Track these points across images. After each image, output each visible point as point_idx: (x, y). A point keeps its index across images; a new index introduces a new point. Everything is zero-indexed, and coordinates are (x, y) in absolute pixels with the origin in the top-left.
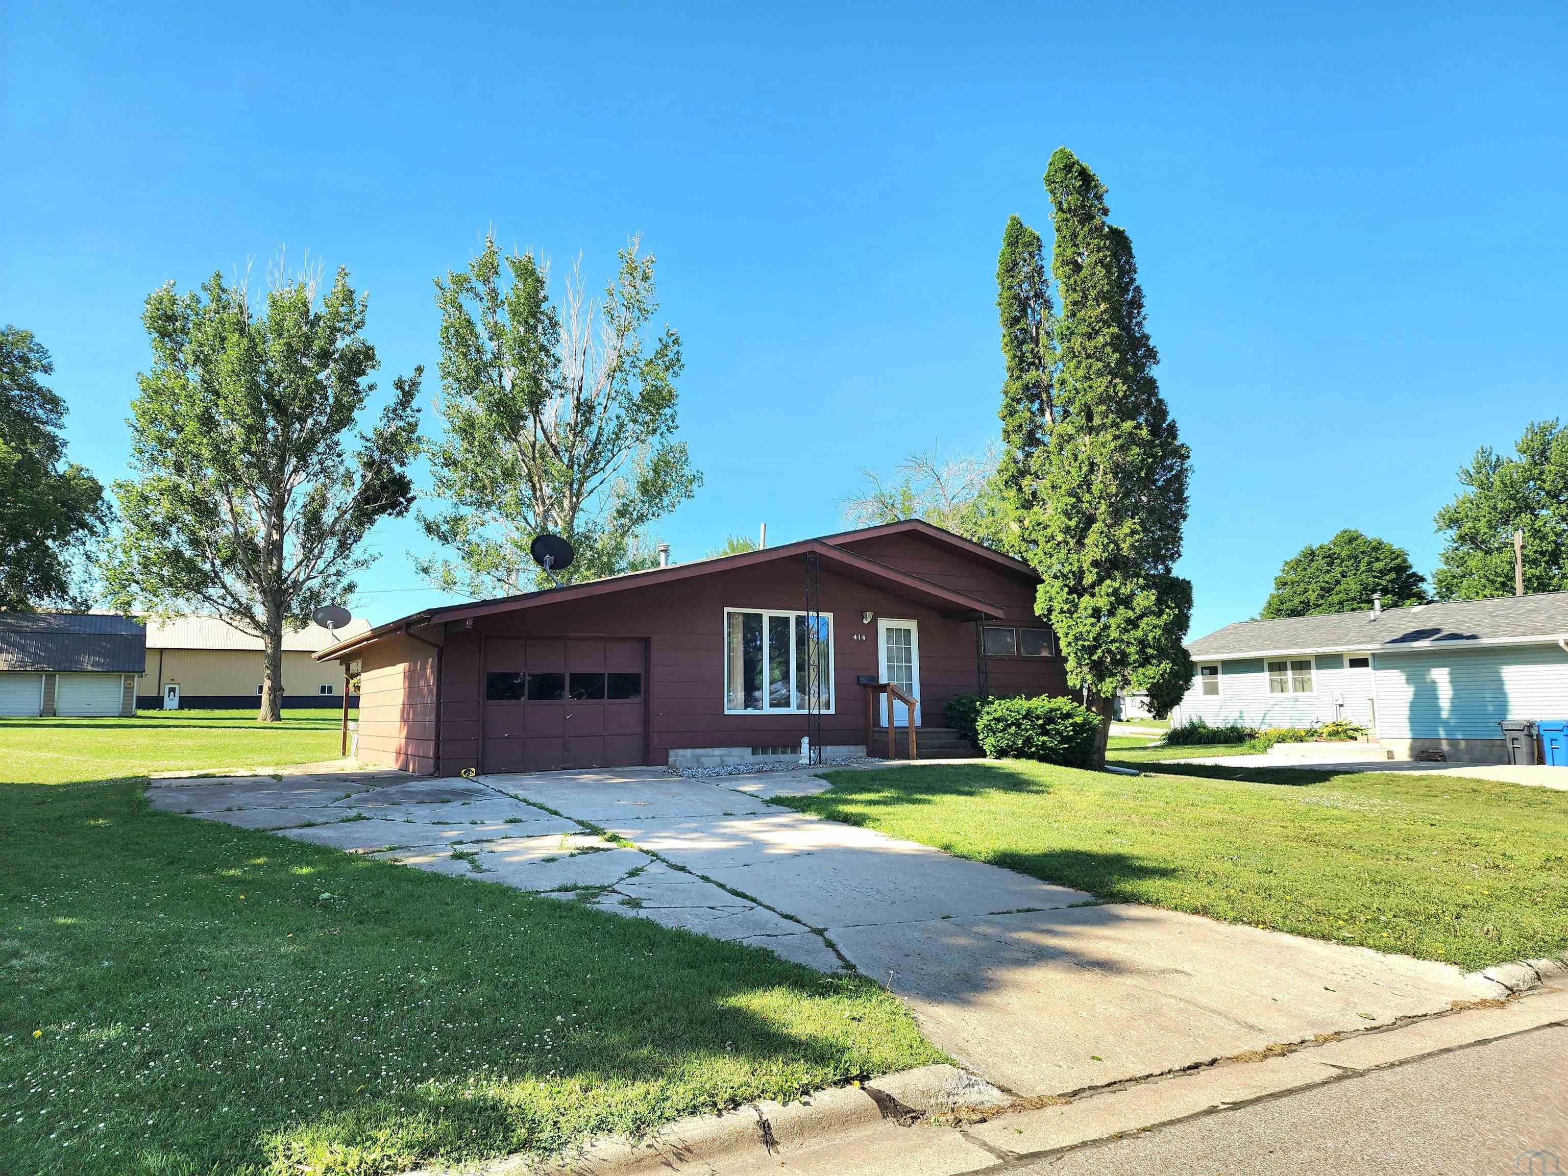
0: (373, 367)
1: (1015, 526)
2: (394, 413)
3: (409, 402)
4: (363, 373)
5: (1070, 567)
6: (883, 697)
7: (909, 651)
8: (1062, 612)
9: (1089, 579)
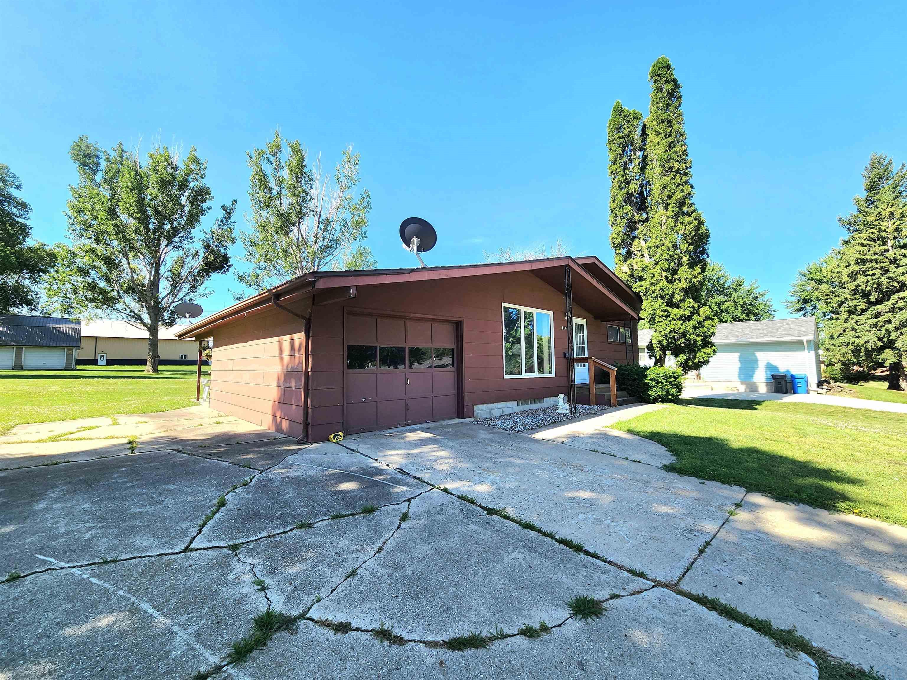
0: (210, 198)
2: (222, 223)
3: (230, 217)
4: (205, 201)
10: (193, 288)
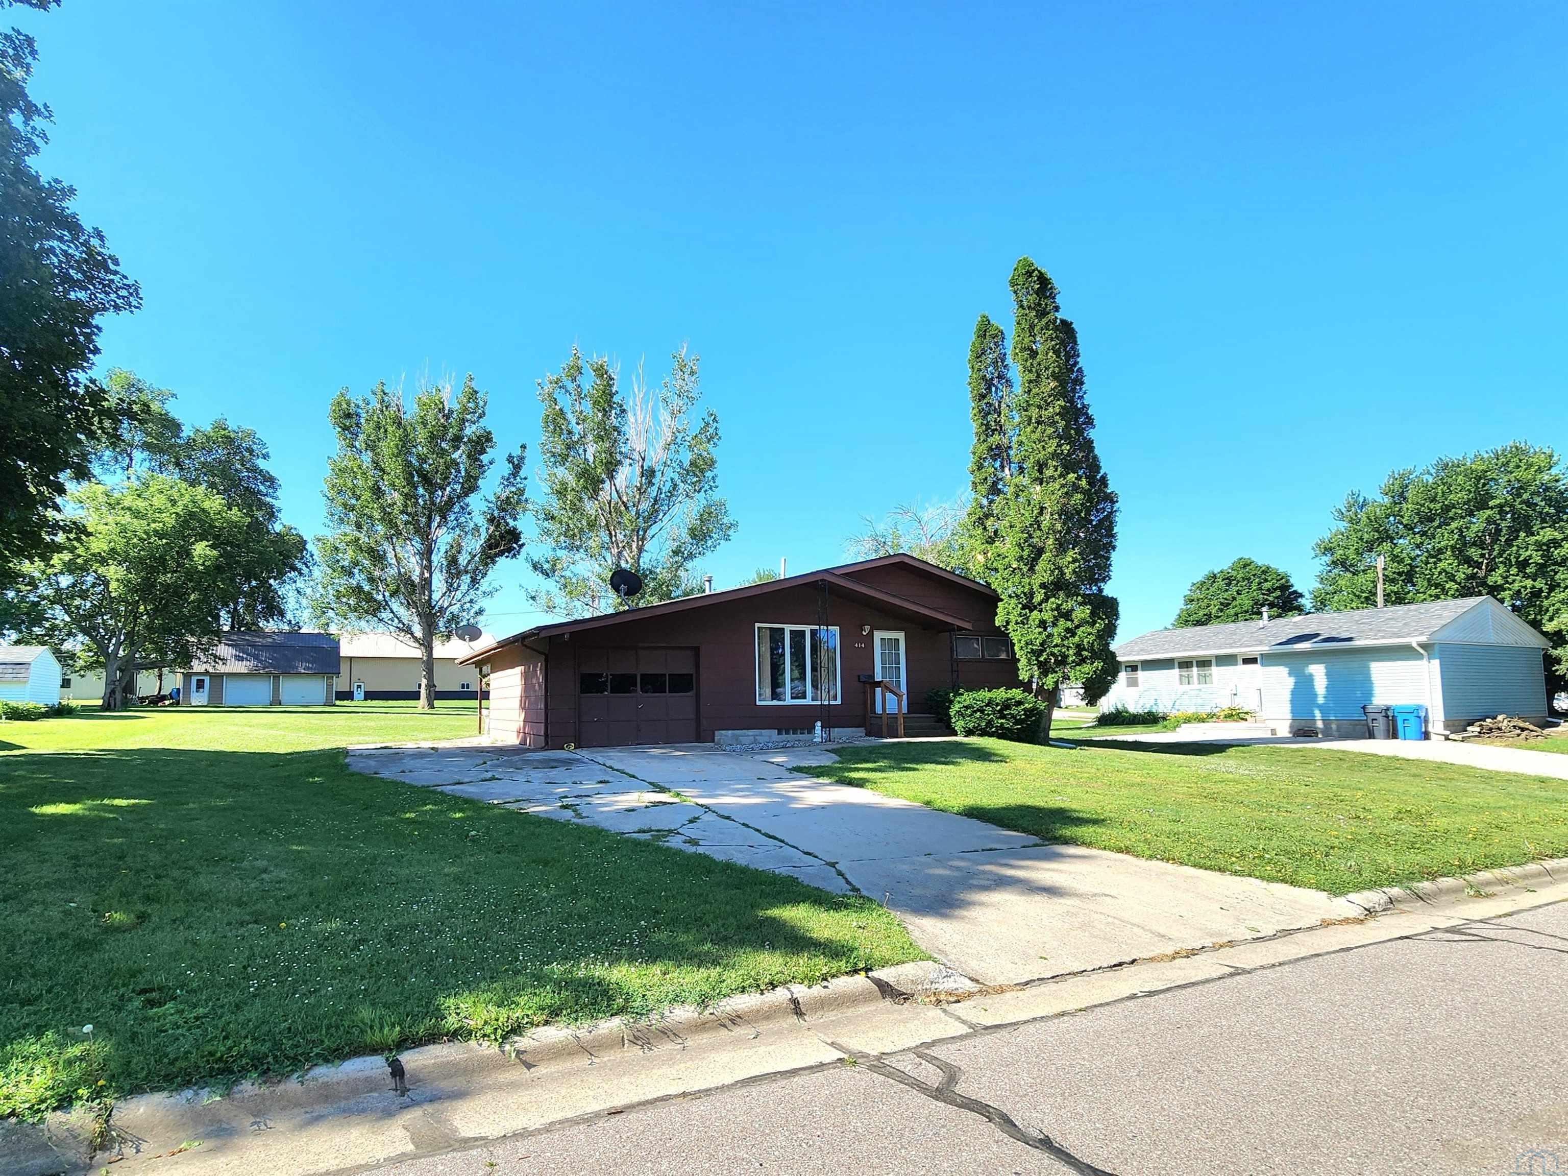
0: (492, 447)
1: (981, 558)
5: (1022, 589)
6: (878, 690)
7: (898, 655)
8: (1017, 623)
9: (1038, 598)
10: (475, 583)
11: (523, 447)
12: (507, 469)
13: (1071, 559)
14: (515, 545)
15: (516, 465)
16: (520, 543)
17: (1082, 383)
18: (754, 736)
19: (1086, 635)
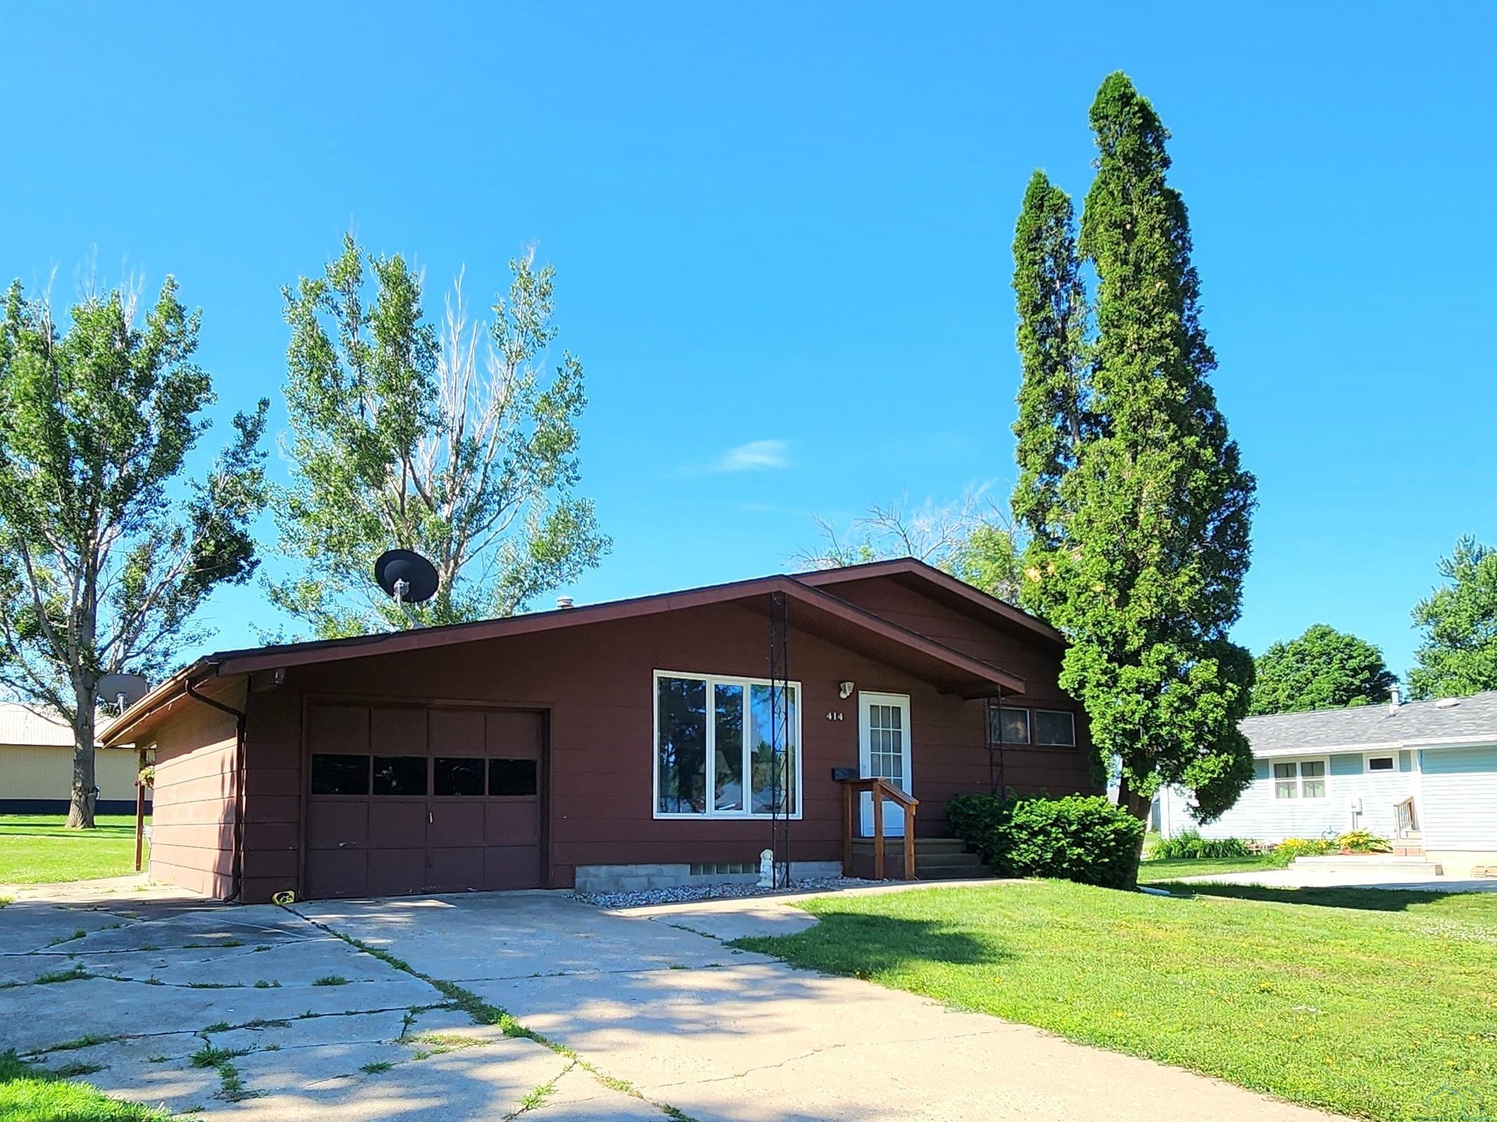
0: (208, 401)
1: (1034, 574)
2: (236, 457)
3: (252, 444)
4: (196, 408)
5: (1109, 628)
6: (866, 796)
7: (898, 735)
8: (1099, 685)
9: (1134, 643)
10: (172, 623)
11: (265, 403)
12: (233, 437)
13: (1185, 579)
14: (242, 562)
15: (250, 432)
16: (252, 559)
17: (1196, 294)
18: (649, 876)
19: (1210, 706)
